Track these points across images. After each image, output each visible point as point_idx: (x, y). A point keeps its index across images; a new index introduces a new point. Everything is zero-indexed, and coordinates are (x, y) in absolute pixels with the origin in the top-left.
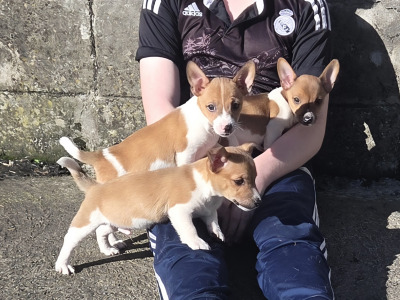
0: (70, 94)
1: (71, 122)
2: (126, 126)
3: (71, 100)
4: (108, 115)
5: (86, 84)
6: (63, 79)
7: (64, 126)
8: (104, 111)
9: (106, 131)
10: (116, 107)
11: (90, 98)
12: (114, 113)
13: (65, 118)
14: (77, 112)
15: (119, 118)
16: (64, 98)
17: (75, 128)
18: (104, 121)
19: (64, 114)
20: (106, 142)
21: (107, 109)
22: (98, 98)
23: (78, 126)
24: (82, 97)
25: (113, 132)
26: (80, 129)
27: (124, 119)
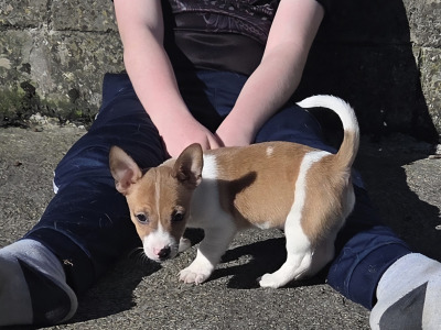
0: (17, 27)
1: (18, 62)
2: (86, 68)
3: (19, 34)
4: (63, 53)
5: (38, 15)
6: (10, 8)
7: (9, 67)
8: (60, 48)
9: (60, 74)
10: (74, 44)
11: (42, 32)
12: (71, 51)
13: (10, 57)
14: (26, 50)
15: (78, 57)
16: (10, 31)
17: (22, 70)
18: (58, 61)
19: (10, 51)
20: (60, 87)
21: (62, 45)
22: (52, 32)
23: (27, 67)
24: (33, 30)
25: (69, 75)
26: (29, 71)
27: (83, 59)
